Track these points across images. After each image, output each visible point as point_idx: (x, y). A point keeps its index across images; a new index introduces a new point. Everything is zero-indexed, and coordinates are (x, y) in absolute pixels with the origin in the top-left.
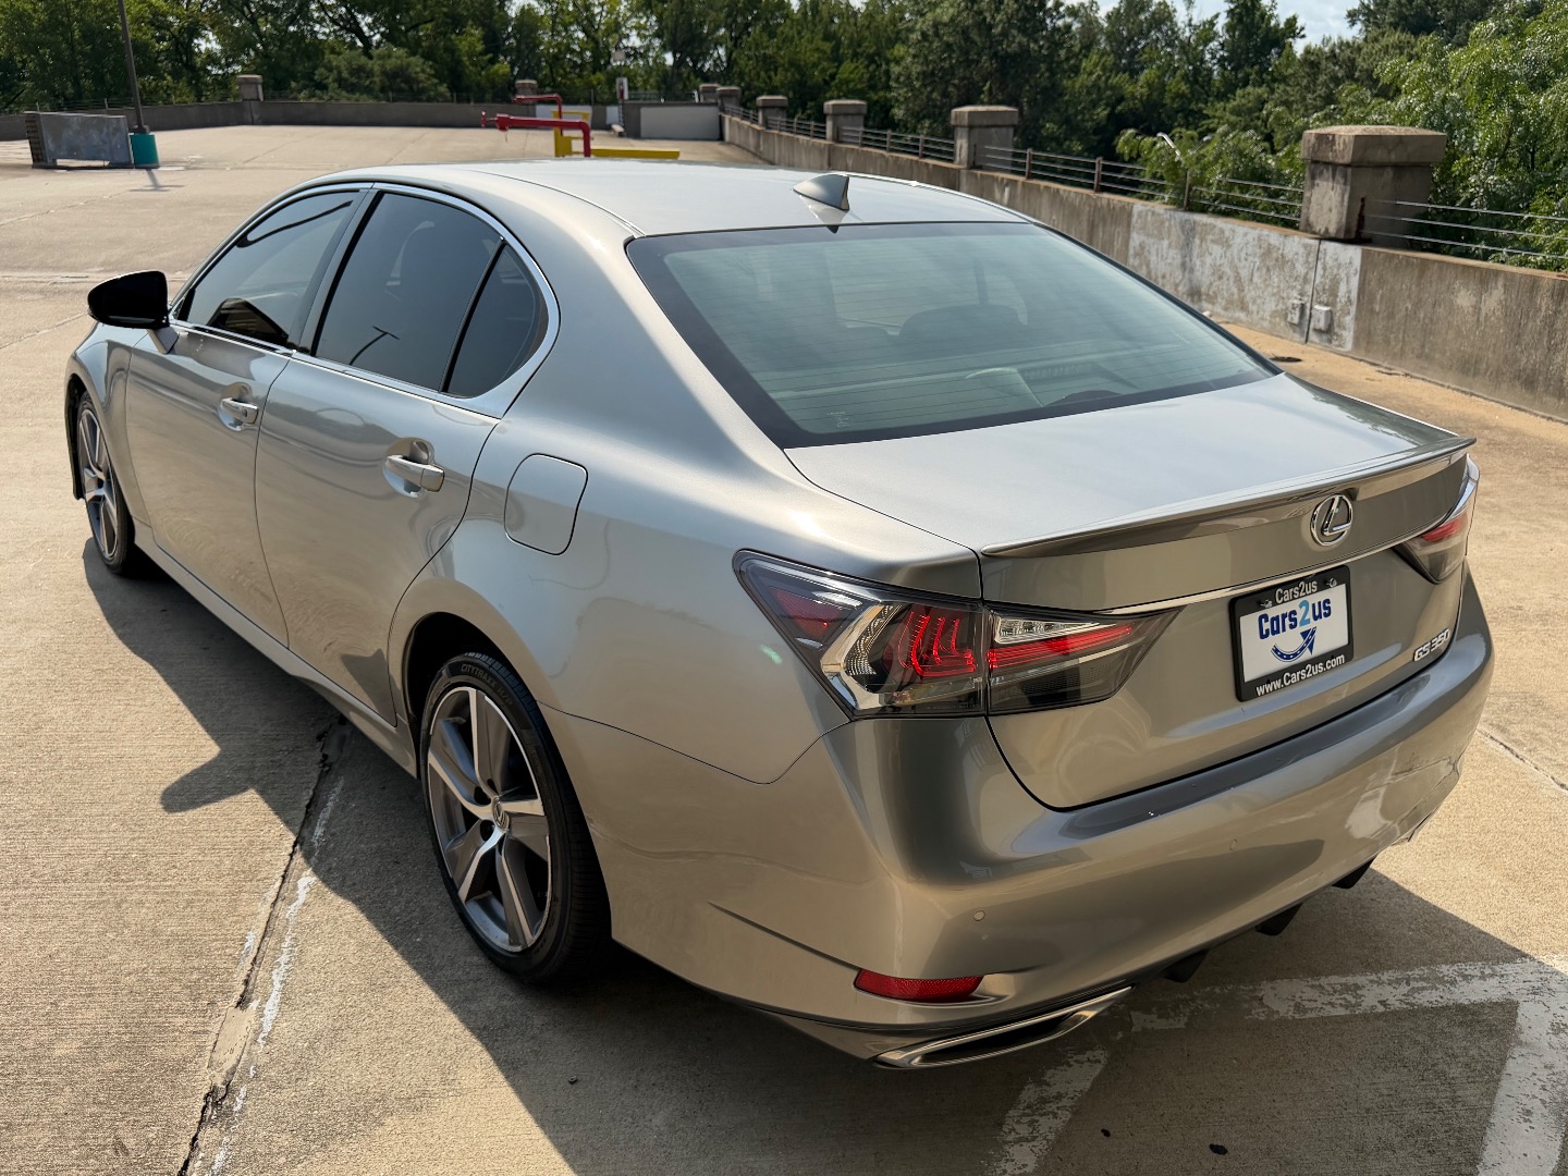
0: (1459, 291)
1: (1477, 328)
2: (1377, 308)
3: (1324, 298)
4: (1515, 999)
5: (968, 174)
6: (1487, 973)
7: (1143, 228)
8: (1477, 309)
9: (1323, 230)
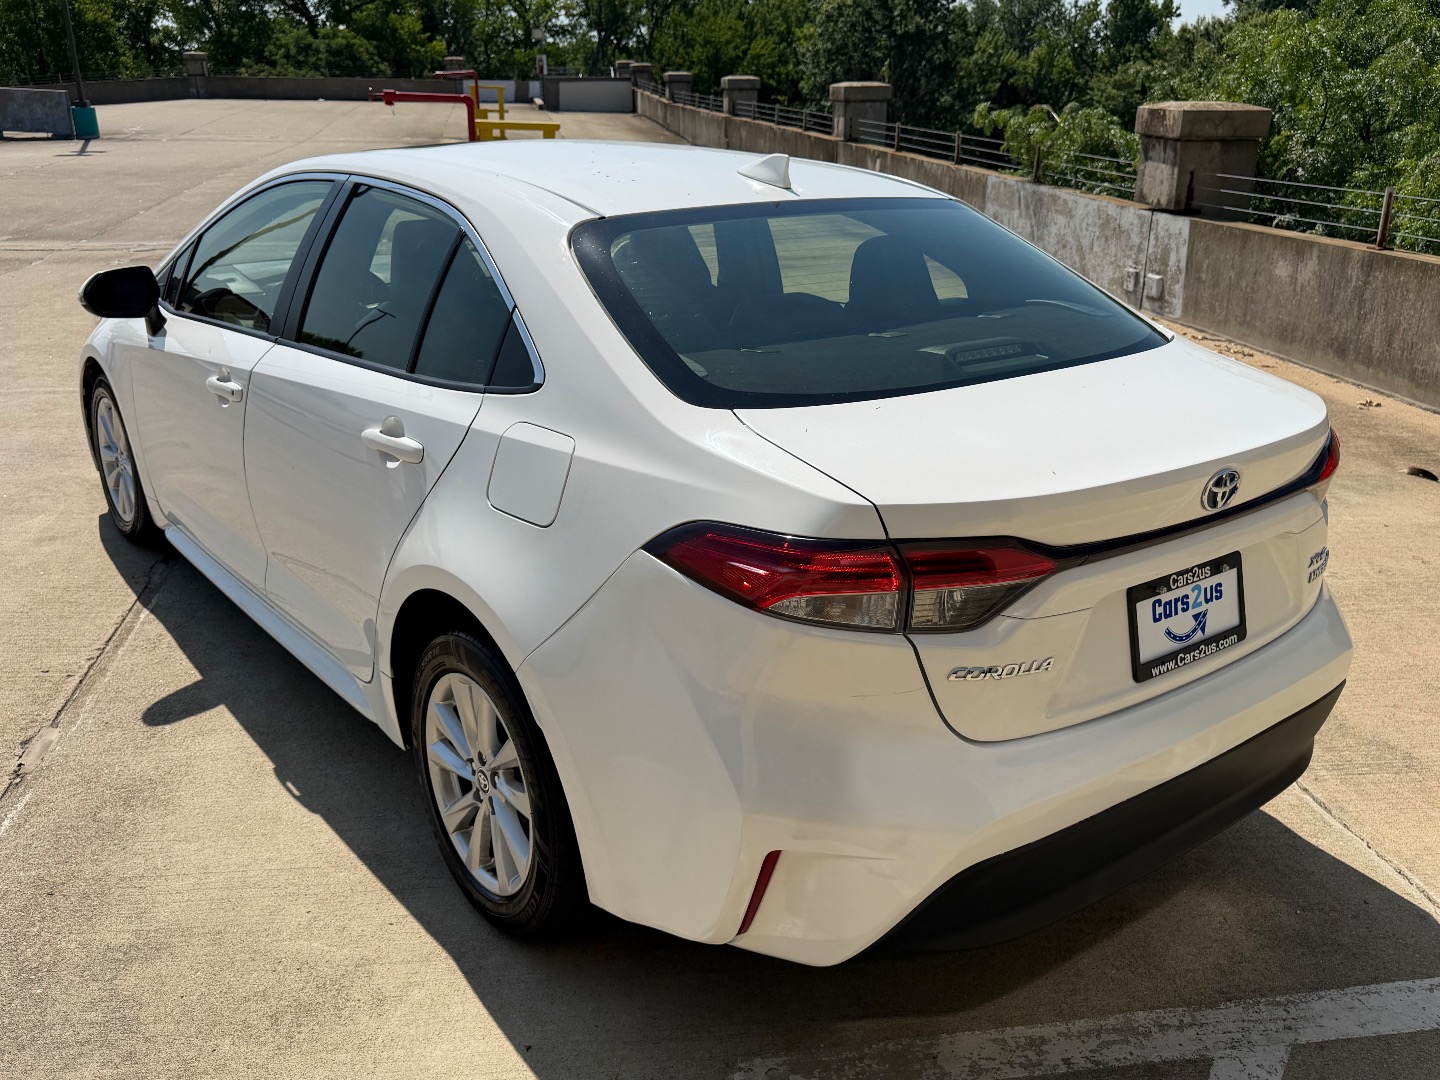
0: (1278, 261)
1: (1294, 296)
2: (1204, 276)
3: (1156, 267)
4: (1210, 1054)
5: (845, 146)
6: (1185, 1022)
7: (997, 199)
8: (1294, 279)
9: (1155, 201)
